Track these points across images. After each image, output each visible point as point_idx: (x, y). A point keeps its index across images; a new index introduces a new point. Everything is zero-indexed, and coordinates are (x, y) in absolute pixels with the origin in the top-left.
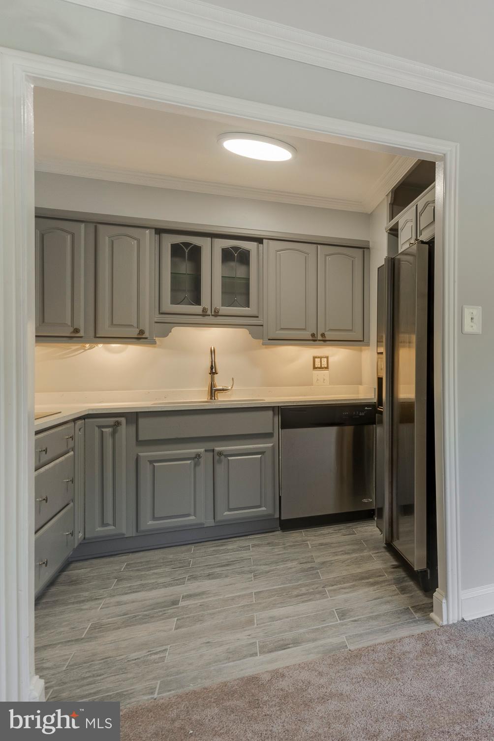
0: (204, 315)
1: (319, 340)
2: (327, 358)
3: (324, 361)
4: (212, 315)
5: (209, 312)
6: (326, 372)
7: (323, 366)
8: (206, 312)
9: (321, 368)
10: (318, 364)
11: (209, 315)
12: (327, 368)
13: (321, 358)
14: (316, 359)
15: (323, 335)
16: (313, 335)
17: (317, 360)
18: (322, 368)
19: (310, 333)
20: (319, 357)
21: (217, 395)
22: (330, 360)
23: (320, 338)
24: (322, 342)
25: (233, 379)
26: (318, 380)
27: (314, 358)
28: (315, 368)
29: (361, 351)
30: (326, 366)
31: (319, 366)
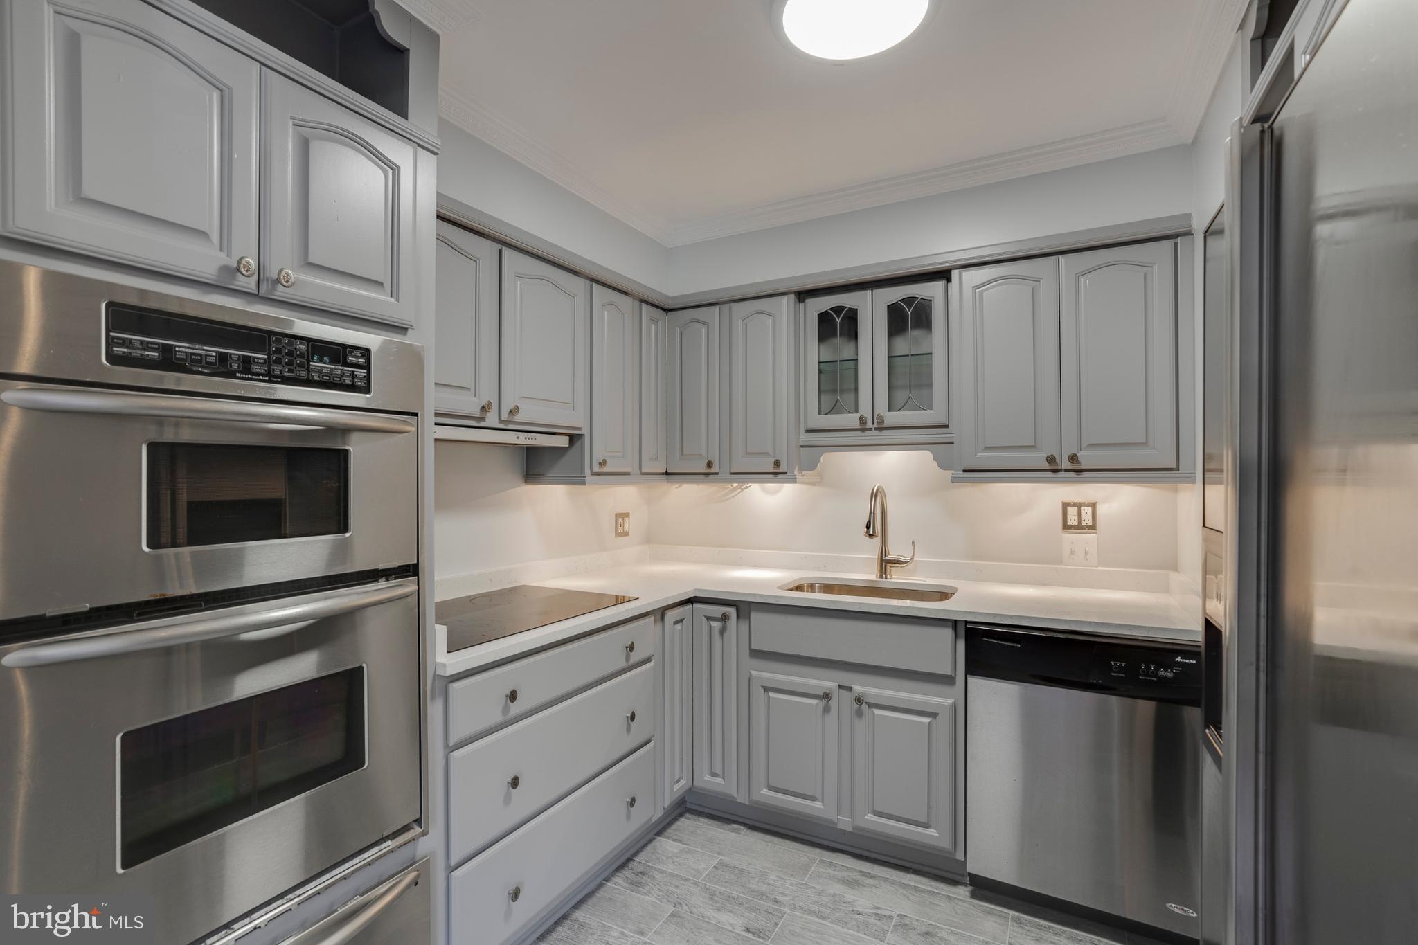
0: (863, 430)
1: (1066, 470)
2: (1093, 505)
3: (1087, 513)
4: (876, 429)
5: (869, 424)
6: (1090, 537)
7: (1083, 523)
8: (866, 423)
9: (1079, 527)
10: (1072, 519)
11: (871, 429)
12: (1093, 527)
13: (1079, 505)
14: (1069, 509)
15: (1073, 458)
16: (1051, 459)
17: (1072, 511)
18: (1083, 528)
19: (1046, 456)
20: (1074, 505)
21: (890, 571)
22: (1101, 510)
23: (1066, 464)
24: (1073, 475)
25: (913, 543)
26: (1072, 553)
27: (1065, 505)
28: (1066, 526)
29: (1176, 490)
30: (1090, 523)
31: (1076, 523)
